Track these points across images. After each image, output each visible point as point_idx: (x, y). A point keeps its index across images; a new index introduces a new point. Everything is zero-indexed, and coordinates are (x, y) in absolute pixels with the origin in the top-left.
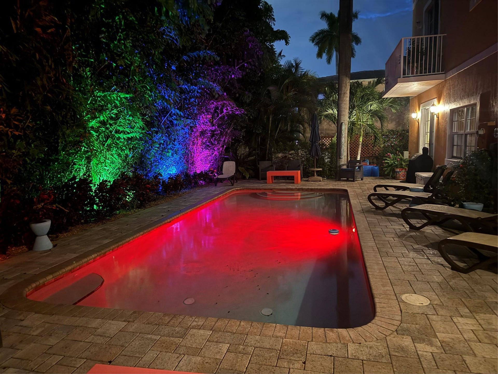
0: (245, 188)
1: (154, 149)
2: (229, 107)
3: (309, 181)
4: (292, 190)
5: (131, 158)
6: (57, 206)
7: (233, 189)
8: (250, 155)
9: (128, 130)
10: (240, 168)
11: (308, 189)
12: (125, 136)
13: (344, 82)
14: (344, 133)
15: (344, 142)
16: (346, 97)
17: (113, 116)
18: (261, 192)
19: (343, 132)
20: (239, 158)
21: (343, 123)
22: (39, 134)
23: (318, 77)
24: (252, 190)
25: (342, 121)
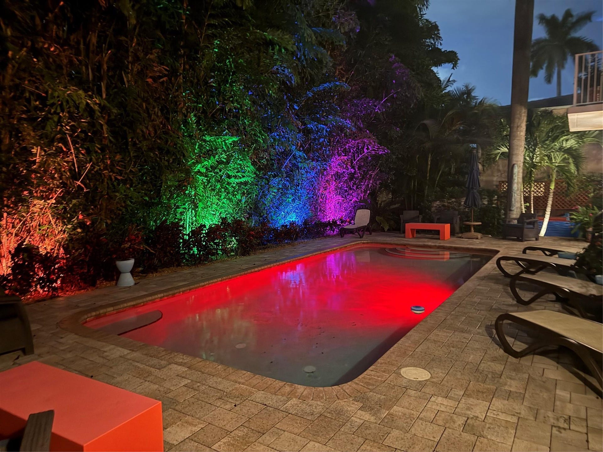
0: (373, 241)
1: (271, 194)
2: (370, 146)
3: (462, 238)
4: (430, 247)
5: (245, 203)
6: (143, 247)
7: (357, 242)
8: (392, 202)
9: (239, 174)
10: (377, 218)
11: (451, 247)
12: (237, 181)
13: (518, 112)
14: (516, 178)
15: (516, 189)
16: (521, 131)
17: (224, 160)
18: (392, 247)
19: (514, 176)
20: (379, 205)
21: (516, 165)
22: (146, 178)
23: (500, 105)
24: (382, 244)
25: (514, 162)
